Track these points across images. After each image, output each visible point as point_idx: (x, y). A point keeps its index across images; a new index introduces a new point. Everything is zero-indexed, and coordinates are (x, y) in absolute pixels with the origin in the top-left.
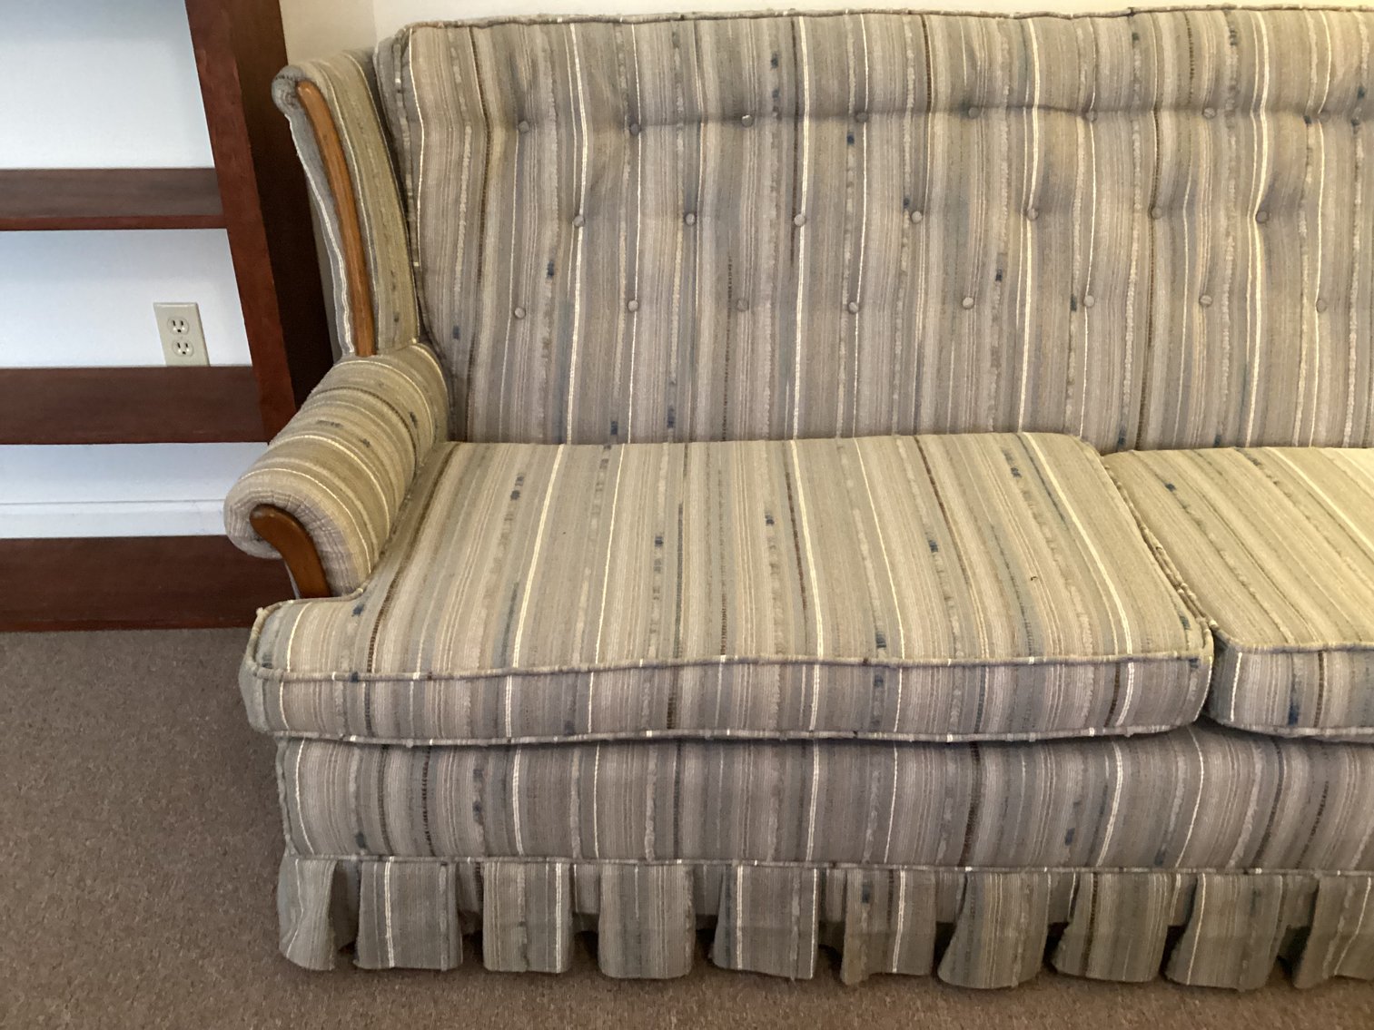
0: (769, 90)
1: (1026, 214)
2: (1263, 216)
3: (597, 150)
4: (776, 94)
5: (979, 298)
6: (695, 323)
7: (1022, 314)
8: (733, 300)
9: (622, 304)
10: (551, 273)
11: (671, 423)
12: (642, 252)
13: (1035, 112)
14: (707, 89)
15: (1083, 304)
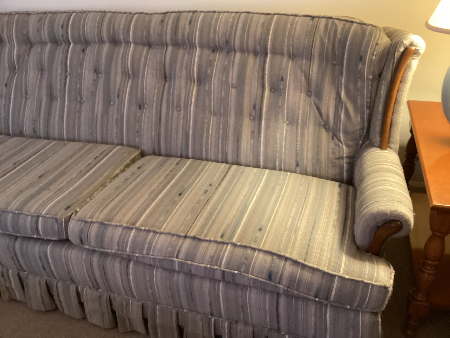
0: (61, 34)
1: (129, 77)
2: (199, 83)
3: (18, 50)
4: (62, 36)
5: (114, 102)
6: (41, 103)
7: (124, 109)
8: (51, 97)
9: (24, 95)
10: (6, 86)
11: (35, 132)
12: (29, 81)
13: (132, 45)
14: (45, 34)
15: (144, 107)
